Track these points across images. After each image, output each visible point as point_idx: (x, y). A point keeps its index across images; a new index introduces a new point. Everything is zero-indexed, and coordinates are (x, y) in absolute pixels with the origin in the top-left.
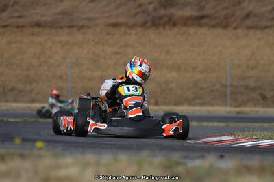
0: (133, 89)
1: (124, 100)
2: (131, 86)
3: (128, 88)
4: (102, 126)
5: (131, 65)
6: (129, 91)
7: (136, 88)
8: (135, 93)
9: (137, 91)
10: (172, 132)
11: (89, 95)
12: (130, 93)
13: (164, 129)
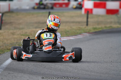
0: (49, 35)
1: (43, 41)
2: (48, 34)
3: (47, 34)
4: (30, 56)
5: (49, 21)
6: (47, 36)
7: (51, 34)
8: (50, 37)
9: (51, 36)
10: (68, 59)
11: (29, 38)
12: (47, 37)
13: (63, 57)
